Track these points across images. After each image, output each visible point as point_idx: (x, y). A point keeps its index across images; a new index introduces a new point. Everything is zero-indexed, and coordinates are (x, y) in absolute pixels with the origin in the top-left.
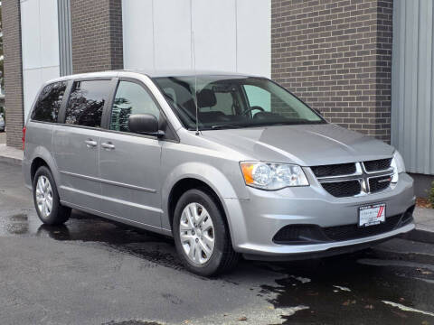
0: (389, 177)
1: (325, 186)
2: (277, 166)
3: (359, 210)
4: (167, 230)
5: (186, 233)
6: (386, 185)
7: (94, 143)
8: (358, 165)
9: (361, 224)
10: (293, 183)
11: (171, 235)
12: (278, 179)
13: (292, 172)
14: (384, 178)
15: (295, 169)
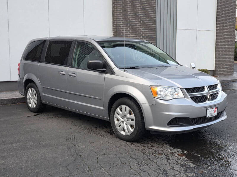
0: (217, 93)
1: (192, 98)
2: (168, 88)
3: (207, 110)
4: (106, 118)
7: (64, 73)
8: (206, 87)
9: (207, 116)
10: (176, 96)
11: (109, 120)
12: (169, 94)
13: (175, 91)
15: (177, 90)
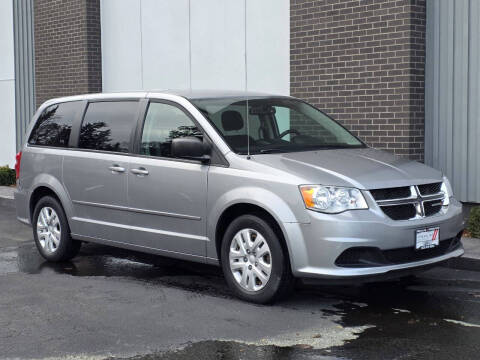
0: (440, 201)
1: (384, 209)
2: (336, 189)
3: (416, 233)
4: (213, 259)
5: (237, 260)
6: (438, 209)
7: (122, 169)
8: (413, 189)
9: (418, 247)
10: (352, 206)
11: (218, 264)
12: (338, 203)
13: (351, 196)
14: (436, 202)
15: (354, 192)
